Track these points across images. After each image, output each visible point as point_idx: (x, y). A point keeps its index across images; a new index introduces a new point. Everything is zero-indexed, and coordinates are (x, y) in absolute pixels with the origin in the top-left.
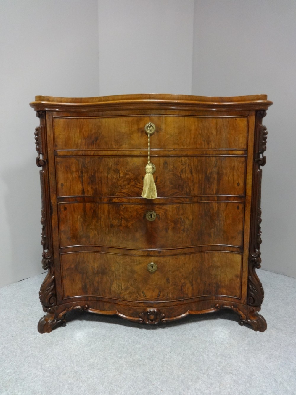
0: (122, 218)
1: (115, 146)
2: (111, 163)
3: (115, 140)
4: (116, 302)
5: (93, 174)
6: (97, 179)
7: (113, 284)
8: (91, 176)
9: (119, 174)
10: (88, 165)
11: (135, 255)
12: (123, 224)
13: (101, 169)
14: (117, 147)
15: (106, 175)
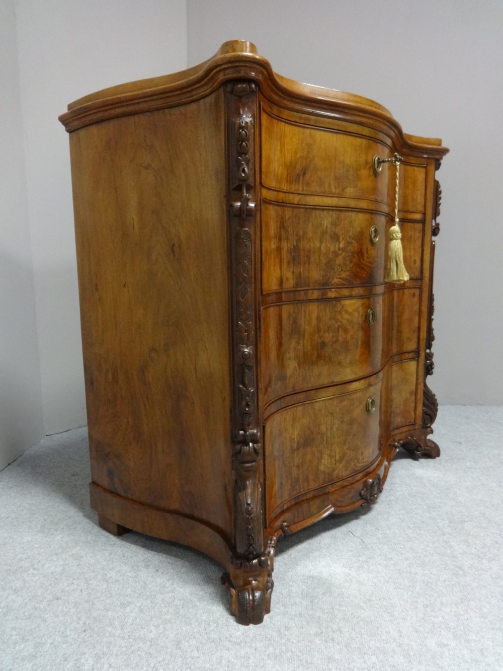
0: (339, 325)
1: (335, 188)
2: (326, 221)
3: (335, 176)
4: (327, 490)
5: (295, 244)
6: (302, 253)
7: (321, 458)
8: (292, 247)
9: (338, 243)
10: (288, 225)
11: (355, 391)
12: (341, 339)
13: (310, 234)
14: (337, 191)
15: (318, 245)
